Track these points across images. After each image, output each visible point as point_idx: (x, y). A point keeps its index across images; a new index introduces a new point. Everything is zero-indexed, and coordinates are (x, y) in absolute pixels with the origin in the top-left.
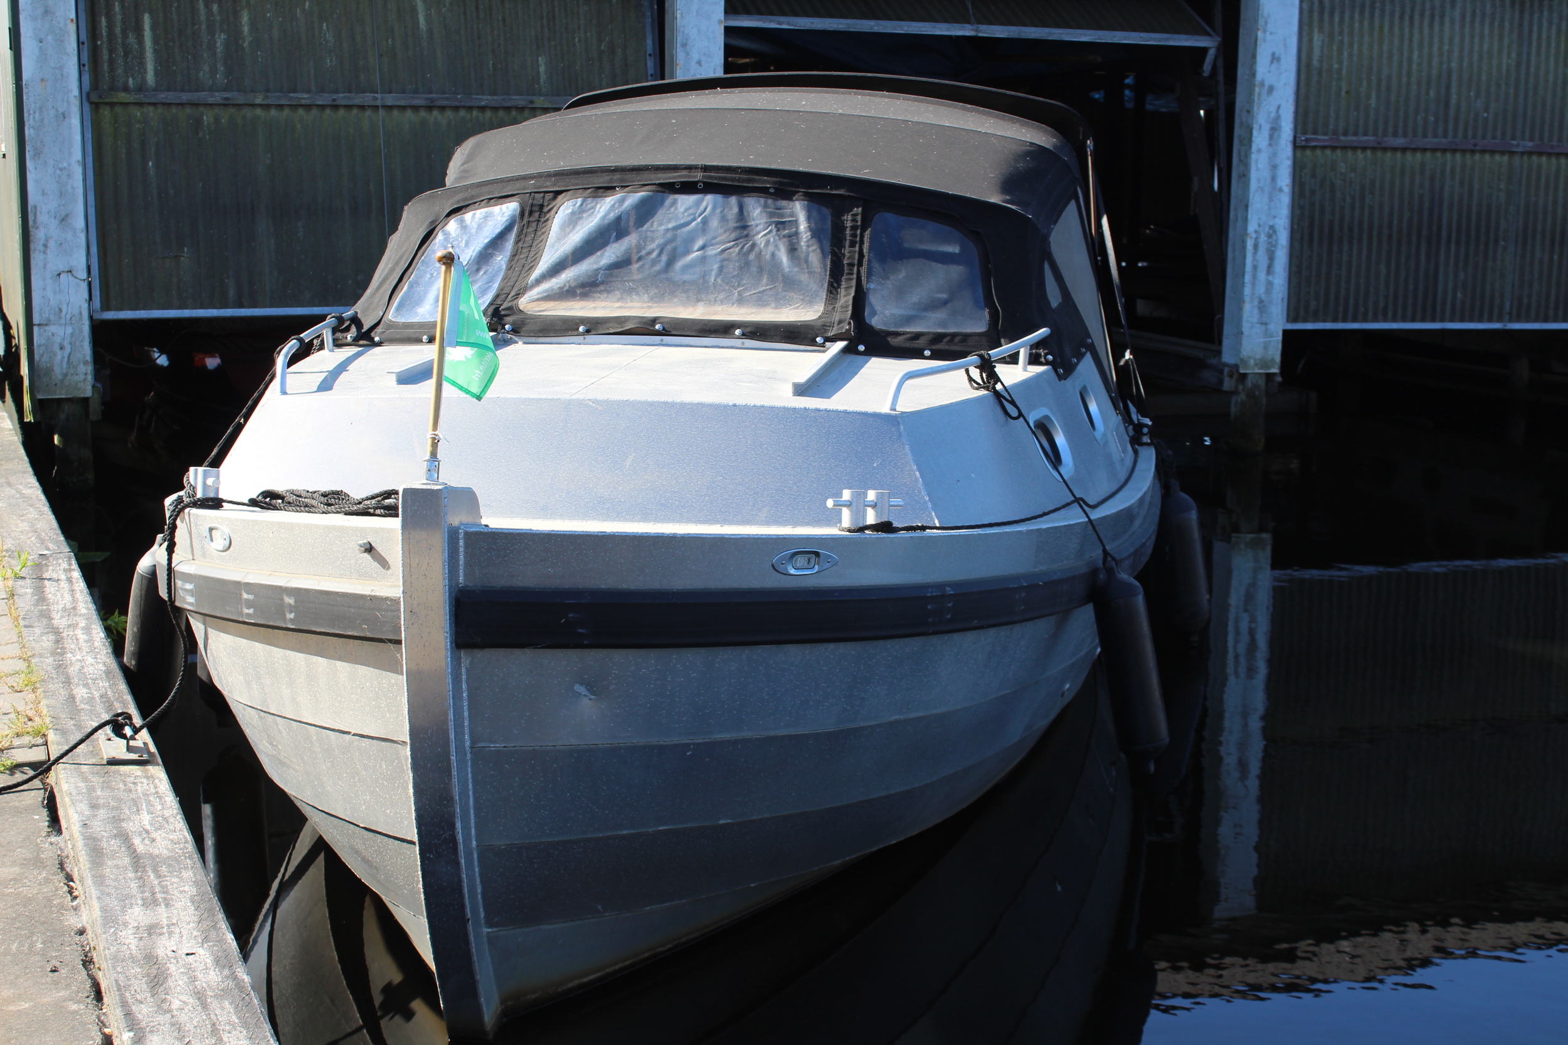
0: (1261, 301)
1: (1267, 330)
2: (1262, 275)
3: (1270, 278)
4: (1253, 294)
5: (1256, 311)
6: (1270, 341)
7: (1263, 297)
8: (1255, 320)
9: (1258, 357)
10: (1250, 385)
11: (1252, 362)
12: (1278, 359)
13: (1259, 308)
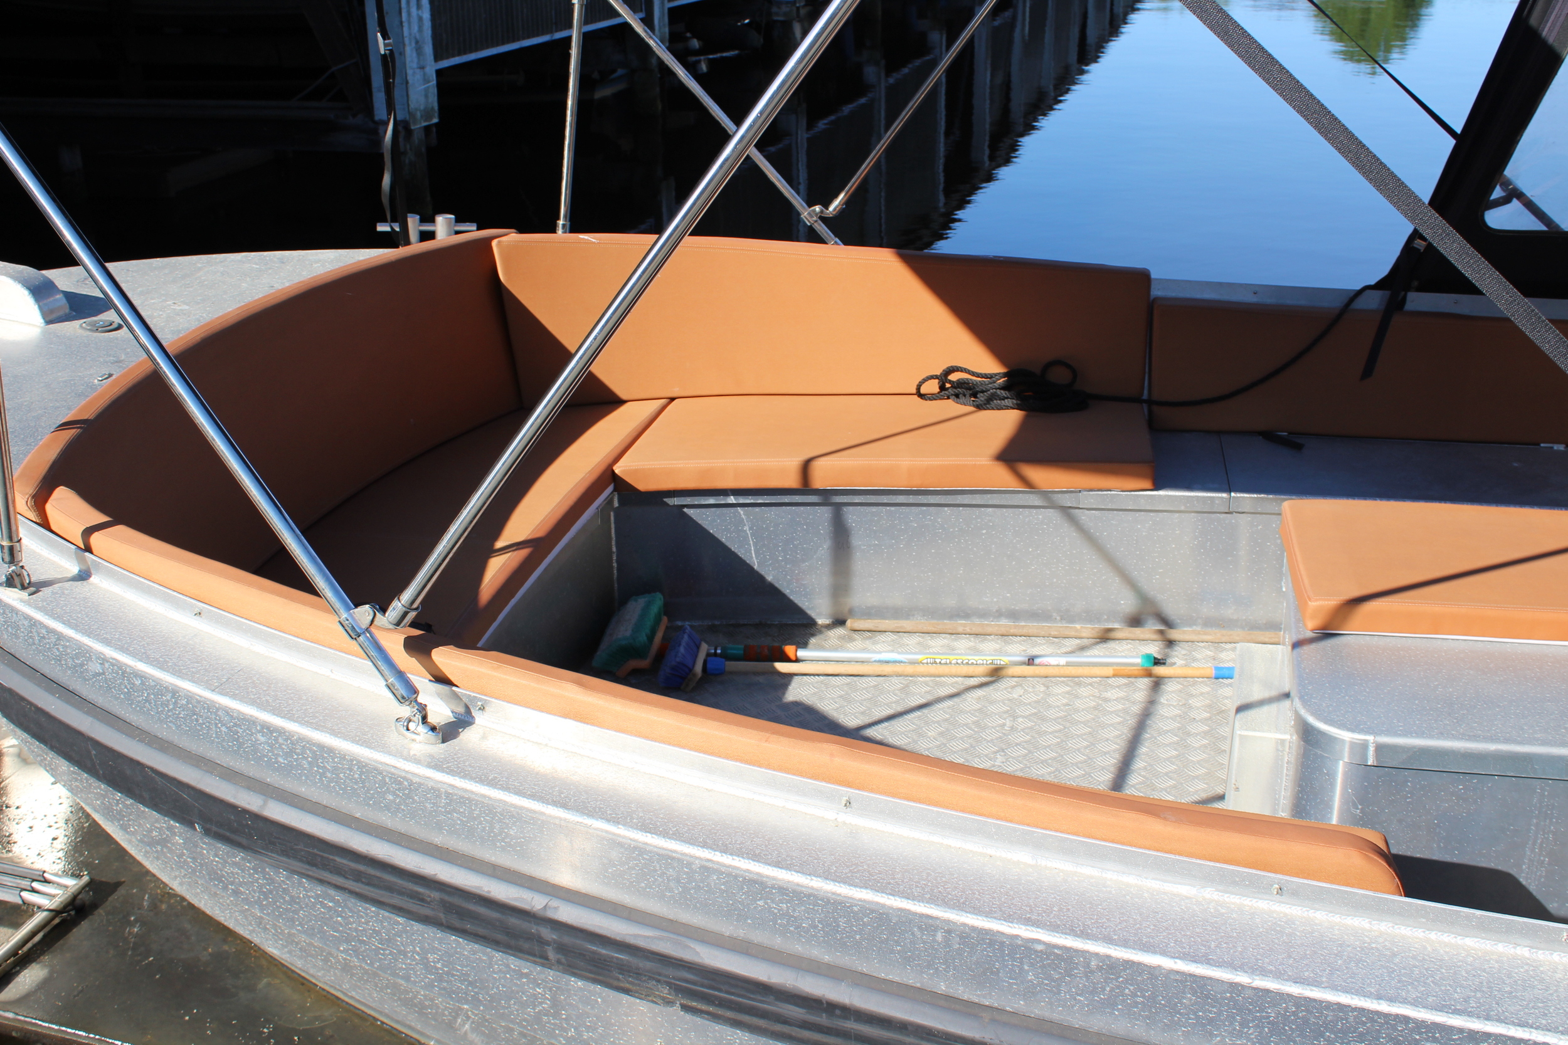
0: (417, 42)
1: (425, 74)
2: (414, 10)
3: (420, 12)
4: (410, 34)
5: (415, 55)
6: (428, 87)
7: (418, 37)
8: (415, 65)
9: (422, 107)
10: (417, 141)
11: (418, 114)
12: (436, 107)
13: (417, 50)
